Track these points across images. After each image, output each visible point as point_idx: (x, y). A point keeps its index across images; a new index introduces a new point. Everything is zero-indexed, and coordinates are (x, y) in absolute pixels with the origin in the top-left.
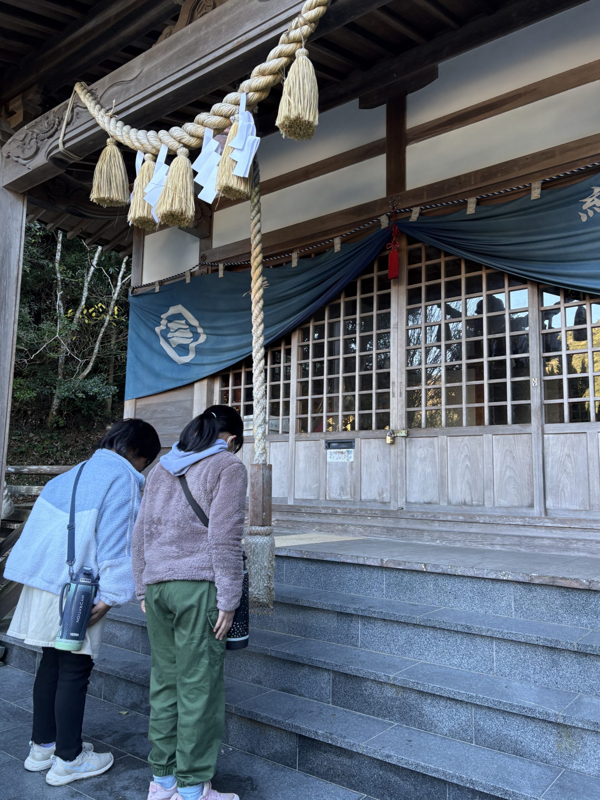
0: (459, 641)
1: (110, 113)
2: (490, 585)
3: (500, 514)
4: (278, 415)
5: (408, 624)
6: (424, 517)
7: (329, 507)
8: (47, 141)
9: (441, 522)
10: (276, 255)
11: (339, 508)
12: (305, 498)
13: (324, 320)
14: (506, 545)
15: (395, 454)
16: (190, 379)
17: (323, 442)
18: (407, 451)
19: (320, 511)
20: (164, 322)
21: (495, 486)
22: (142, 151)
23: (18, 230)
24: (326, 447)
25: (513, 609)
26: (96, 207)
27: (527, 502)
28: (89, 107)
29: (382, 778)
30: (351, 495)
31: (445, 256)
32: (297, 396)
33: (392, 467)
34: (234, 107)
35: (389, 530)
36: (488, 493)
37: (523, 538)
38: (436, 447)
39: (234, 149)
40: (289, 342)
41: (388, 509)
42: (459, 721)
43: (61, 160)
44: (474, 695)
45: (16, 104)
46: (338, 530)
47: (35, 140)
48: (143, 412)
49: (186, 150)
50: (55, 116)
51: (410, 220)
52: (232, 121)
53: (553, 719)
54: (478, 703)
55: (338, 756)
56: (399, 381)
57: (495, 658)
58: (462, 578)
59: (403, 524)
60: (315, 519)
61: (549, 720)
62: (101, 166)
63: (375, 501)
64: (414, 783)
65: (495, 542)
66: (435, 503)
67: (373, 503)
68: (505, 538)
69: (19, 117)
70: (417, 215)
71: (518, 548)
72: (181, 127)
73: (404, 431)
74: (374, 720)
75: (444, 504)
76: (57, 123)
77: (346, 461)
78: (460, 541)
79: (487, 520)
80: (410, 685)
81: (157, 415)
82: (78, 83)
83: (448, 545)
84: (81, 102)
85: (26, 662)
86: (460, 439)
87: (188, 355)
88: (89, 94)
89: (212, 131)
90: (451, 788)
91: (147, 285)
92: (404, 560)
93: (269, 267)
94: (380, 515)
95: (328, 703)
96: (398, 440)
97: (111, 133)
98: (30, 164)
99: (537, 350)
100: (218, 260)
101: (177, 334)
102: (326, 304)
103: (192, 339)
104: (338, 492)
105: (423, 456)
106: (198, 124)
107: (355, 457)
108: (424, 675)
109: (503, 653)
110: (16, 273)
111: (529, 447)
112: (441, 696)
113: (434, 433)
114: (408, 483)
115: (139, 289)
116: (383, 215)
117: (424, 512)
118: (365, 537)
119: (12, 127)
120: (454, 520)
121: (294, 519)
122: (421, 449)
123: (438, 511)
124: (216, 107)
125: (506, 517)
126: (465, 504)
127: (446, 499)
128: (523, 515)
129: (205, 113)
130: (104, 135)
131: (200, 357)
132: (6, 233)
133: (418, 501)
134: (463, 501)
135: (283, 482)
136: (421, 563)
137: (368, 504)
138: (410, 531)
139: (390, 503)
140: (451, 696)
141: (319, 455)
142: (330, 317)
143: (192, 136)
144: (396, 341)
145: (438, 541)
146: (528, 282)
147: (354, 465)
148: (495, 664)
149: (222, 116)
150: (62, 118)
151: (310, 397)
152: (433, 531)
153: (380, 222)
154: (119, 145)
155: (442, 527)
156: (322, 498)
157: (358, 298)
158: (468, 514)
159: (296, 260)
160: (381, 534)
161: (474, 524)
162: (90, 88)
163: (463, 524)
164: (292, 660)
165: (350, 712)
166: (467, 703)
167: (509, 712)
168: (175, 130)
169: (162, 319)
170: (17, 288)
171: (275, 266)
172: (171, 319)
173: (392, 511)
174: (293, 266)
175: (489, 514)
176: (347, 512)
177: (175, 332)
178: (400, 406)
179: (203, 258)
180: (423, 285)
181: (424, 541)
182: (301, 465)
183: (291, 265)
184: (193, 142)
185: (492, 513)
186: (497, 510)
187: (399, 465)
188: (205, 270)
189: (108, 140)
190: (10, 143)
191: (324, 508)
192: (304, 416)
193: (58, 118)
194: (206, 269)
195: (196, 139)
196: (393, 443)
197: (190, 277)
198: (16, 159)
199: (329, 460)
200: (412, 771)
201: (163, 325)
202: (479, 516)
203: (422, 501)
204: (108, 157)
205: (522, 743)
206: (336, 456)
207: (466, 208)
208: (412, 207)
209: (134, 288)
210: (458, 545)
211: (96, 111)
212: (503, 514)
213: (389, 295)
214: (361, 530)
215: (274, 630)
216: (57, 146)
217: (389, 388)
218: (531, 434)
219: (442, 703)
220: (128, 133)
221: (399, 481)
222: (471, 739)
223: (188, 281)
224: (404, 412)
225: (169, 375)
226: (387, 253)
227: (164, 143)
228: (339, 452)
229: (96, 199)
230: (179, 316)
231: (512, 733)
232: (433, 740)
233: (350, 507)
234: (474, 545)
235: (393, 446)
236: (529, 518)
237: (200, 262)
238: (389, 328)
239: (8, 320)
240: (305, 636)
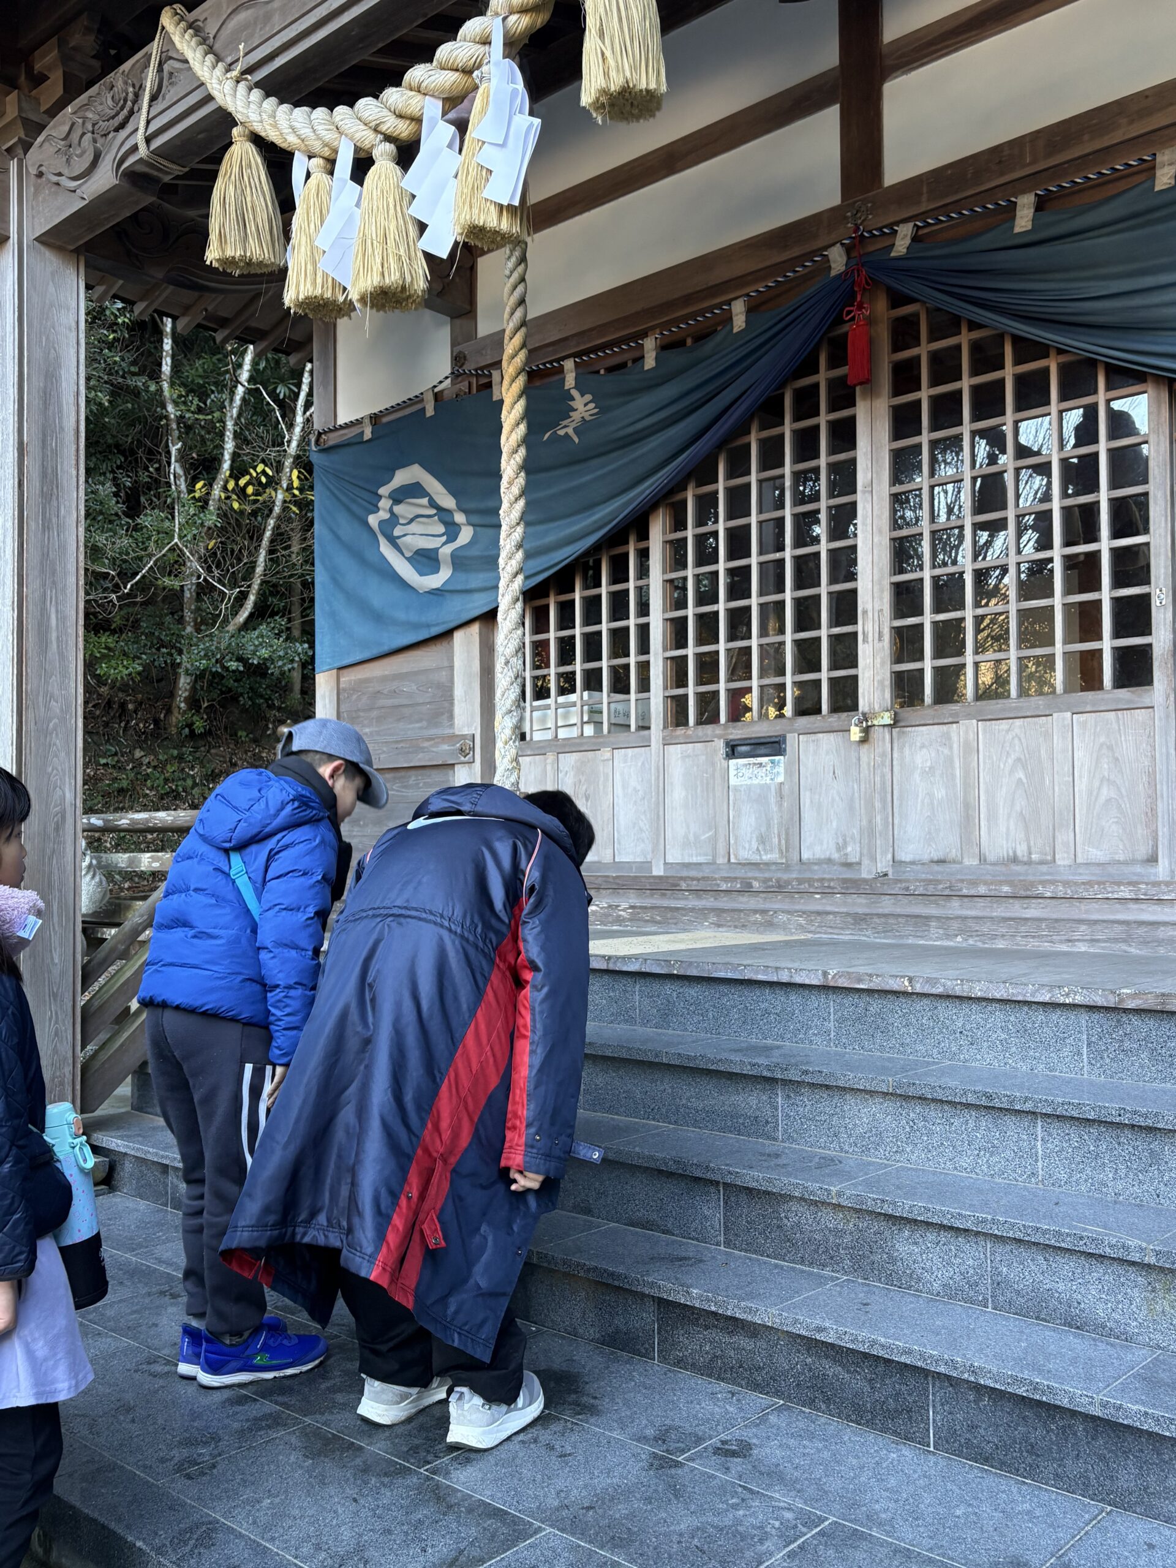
0: (971, 1124)
1: (235, 73)
2: (1040, 1016)
3: (1086, 878)
4: (628, 692)
5: (872, 1093)
6: (931, 889)
7: (736, 878)
8: (114, 138)
9: (966, 900)
10: (610, 345)
11: (755, 879)
12: (686, 861)
13: (717, 481)
14: (1098, 941)
15: (869, 764)
16: (443, 623)
17: (720, 746)
18: (895, 755)
19: (718, 885)
20: (385, 504)
21: (1077, 821)
22: (303, 152)
23: (70, 330)
24: (727, 755)
25: (1085, 1060)
26: (221, 275)
27: (1143, 851)
28: (191, 61)
29: (810, 1370)
30: (781, 851)
31: (970, 330)
32: (665, 649)
33: (863, 790)
34: (481, 49)
35: (859, 920)
36: (1064, 837)
37: (1133, 925)
38: (955, 746)
39: (484, 143)
40: (644, 536)
41: (857, 877)
42: (962, 1268)
43: (145, 176)
44: (989, 1217)
45: (47, 59)
46: (755, 923)
47: (90, 134)
48: (354, 697)
49: (390, 148)
50: (126, 83)
51: (893, 254)
52: (477, 81)
53: (1136, 1257)
54: (996, 1232)
55: (731, 1333)
56: (877, 608)
57: (1040, 1152)
58: (984, 1004)
59: (887, 905)
60: (708, 902)
61: (1129, 1258)
62: (223, 189)
63: (829, 861)
64: (869, 1376)
65: (1076, 935)
66: (954, 862)
67: (825, 866)
68: (1099, 927)
69: (54, 87)
70: (908, 241)
71: (1124, 947)
72: (377, 97)
73: (887, 714)
74: (803, 1272)
75: (971, 861)
76: (131, 96)
77: (768, 782)
78: (1003, 936)
79: (1061, 891)
80: (869, 1205)
81: (382, 702)
82: (167, 8)
83: (980, 944)
84: (177, 51)
85: (150, 1185)
86: (1004, 725)
87: (437, 572)
88: (190, 31)
89: (440, 103)
90: (937, 1384)
91: (347, 426)
92: (870, 972)
93: (598, 372)
94: (839, 890)
95: (718, 1244)
96: (876, 734)
97: (238, 117)
98: (84, 188)
99: (1166, 527)
100: (489, 362)
101: (413, 527)
102: (720, 446)
103: (444, 538)
104: (755, 845)
105: (929, 764)
106: (411, 90)
107: (788, 772)
108: (898, 1187)
109: (1056, 1142)
110: (73, 419)
111: (1149, 736)
112: (928, 1224)
113: (951, 715)
114: (896, 822)
115: (332, 435)
116: (833, 245)
117: (931, 881)
118: (810, 936)
119: (43, 109)
120: (992, 893)
121: (665, 903)
122: (925, 750)
123: (959, 877)
124: (444, 51)
125: (1099, 883)
126: (1015, 860)
127: (977, 851)
128: (1135, 878)
129: (422, 66)
130: (225, 120)
131: (462, 576)
132: (47, 339)
133: (917, 858)
134: (1011, 854)
135: (641, 830)
136: (902, 977)
137: (816, 868)
138: (900, 920)
139: (859, 864)
140: (945, 1222)
141: (714, 770)
142: (730, 475)
143: (400, 116)
144: (869, 521)
145: (959, 939)
146: (1149, 378)
147: (786, 789)
148: (1040, 1164)
149: (457, 70)
150: (141, 86)
151: (691, 651)
152: (948, 918)
153: (828, 261)
154: (257, 140)
155: (970, 908)
156: (721, 860)
157: (788, 429)
158: (1020, 881)
159: (654, 354)
160: (842, 928)
161: (1034, 901)
162: (191, 16)
163: (1011, 901)
164: (646, 1165)
165: (758, 1260)
166: (977, 1233)
167: (1055, 1247)
168: (365, 104)
169: (380, 497)
170: (78, 450)
171: (610, 370)
172: (398, 497)
173: (865, 881)
174: (646, 368)
175: (1065, 878)
176: (773, 887)
177: (409, 523)
178: (878, 660)
179: (458, 359)
180: (924, 395)
181: (931, 939)
182: (677, 794)
183: (643, 366)
184: (403, 129)
185: (1071, 878)
186: (1081, 871)
187: (878, 786)
188: (464, 386)
189: (235, 131)
190: (41, 146)
191: (725, 879)
192: (680, 691)
193: (134, 86)
194: (466, 383)
195: (408, 122)
196: (864, 740)
197: (433, 402)
198: (55, 179)
199: (733, 781)
200: (866, 1356)
201: (384, 510)
202: (1043, 883)
203: (926, 858)
204: (236, 169)
205: (1079, 1303)
206: (748, 772)
207: (1014, 218)
208: (897, 223)
209: (320, 434)
210: (1001, 944)
211: (205, 69)
212: (1094, 878)
213: (851, 422)
214: (802, 921)
215: (617, 1114)
216: (135, 148)
217: (856, 623)
218: (1153, 707)
219: (931, 1236)
220: (273, 116)
221: (878, 818)
222: (985, 1299)
223: (430, 412)
224: (888, 675)
225: (401, 615)
226: (845, 328)
227: (346, 135)
228: (755, 764)
229: (218, 260)
230: (414, 490)
231: (1061, 1287)
232: (911, 1302)
233: (779, 875)
234: (1032, 944)
235: (866, 746)
236: (1147, 884)
237: (453, 368)
238: (854, 492)
239: (64, 517)
240: (676, 1122)
